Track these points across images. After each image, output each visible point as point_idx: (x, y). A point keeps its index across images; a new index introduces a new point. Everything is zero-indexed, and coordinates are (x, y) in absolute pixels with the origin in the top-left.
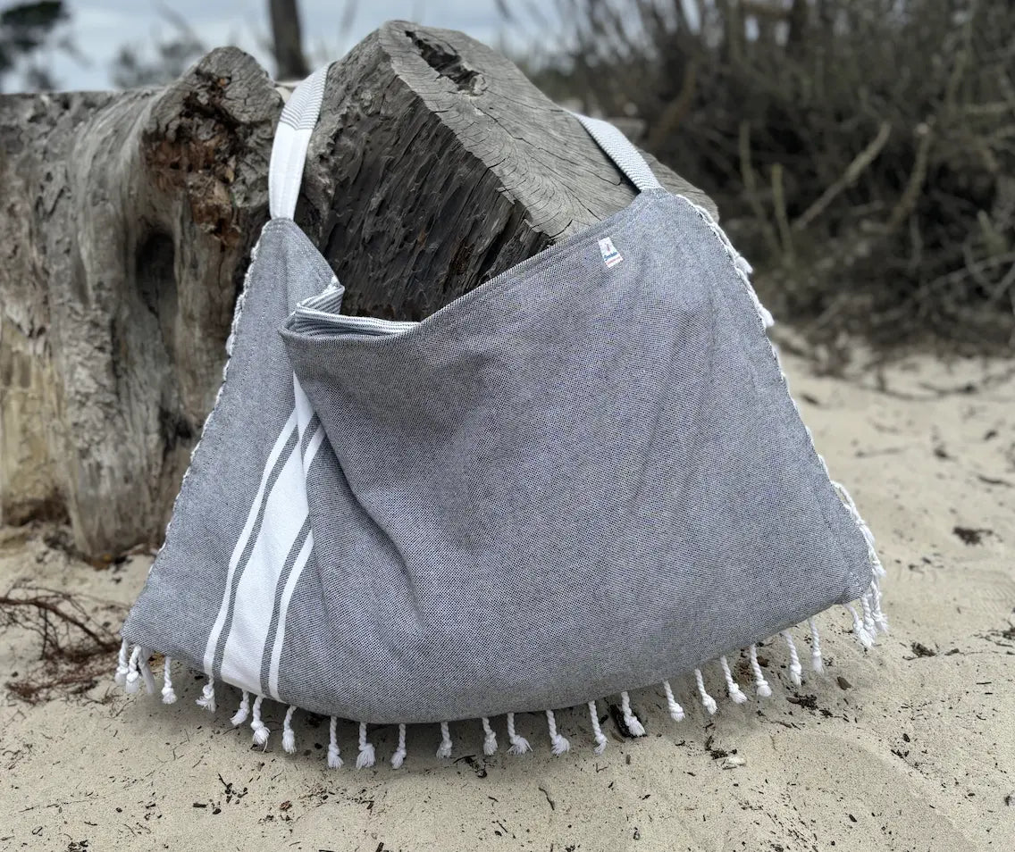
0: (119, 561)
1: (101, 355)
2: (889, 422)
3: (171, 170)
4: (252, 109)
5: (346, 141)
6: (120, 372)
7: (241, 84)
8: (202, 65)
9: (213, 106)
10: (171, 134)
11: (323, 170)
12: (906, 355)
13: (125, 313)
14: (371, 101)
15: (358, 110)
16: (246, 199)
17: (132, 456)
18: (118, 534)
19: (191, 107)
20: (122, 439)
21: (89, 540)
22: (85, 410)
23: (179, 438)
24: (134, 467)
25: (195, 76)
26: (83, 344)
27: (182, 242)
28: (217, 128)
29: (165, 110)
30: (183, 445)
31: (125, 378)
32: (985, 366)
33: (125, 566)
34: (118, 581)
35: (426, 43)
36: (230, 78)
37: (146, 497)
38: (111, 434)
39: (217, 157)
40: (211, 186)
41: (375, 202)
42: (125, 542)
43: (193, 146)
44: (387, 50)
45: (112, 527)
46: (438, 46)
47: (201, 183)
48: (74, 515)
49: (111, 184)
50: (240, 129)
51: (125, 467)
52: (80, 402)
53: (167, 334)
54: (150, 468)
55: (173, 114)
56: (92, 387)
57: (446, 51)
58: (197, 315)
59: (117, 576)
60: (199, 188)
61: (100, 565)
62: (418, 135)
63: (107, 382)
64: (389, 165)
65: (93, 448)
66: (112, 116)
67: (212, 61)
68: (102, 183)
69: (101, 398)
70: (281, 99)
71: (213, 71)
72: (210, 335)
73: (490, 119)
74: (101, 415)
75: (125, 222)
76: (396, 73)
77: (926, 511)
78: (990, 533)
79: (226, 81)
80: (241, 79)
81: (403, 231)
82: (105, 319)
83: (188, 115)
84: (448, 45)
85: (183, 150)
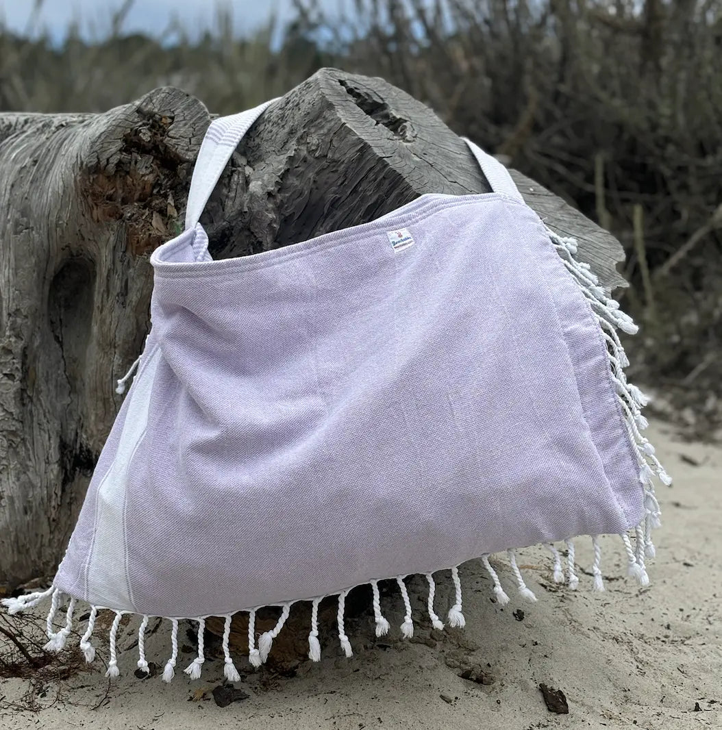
1: (10, 382)
4: (196, 148)
5: (293, 181)
6: (26, 400)
7: (185, 124)
8: (144, 104)
9: (154, 142)
10: (111, 168)
11: (270, 206)
13: (37, 341)
14: (318, 145)
15: (305, 153)
17: (33, 486)
18: (14, 566)
19: (131, 143)
20: (24, 469)
24: (34, 497)
25: (136, 115)
28: (155, 164)
29: (105, 145)
31: (30, 406)
35: (357, 91)
36: (172, 118)
38: (13, 463)
39: (154, 191)
40: (149, 218)
42: (22, 575)
43: (130, 179)
44: (329, 99)
45: (10, 561)
46: (367, 94)
49: (36, 213)
50: (182, 166)
51: (25, 497)
54: (49, 498)
55: (114, 149)
57: (374, 99)
60: (135, 219)
62: (365, 178)
63: (14, 409)
64: (334, 203)
67: (154, 102)
69: (6, 426)
71: (155, 110)
73: (426, 164)
74: (5, 444)
75: (49, 251)
76: (343, 121)
79: (169, 121)
80: (184, 120)
82: (18, 347)
83: (127, 151)
85: (119, 183)
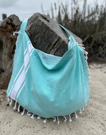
3: (4, 32)
4: (17, 23)
5: (32, 28)
9: (11, 23)
10: (4, 27)
11: (28, 32)
14: (36, 23)
15: (34, 24)
19: (7, 23)
23: (2, 72)
25: (8, 18)
28: (11, 26)
29: (3, 23)
30: (3, 73)
39: (11, 30)
41: (36, 37)
43: (7, 29)
44: (38, 16)
47: (9, 34)
50: (15, 26)
53: (1, 57)
55: (5, 24)
57: (45, 17)
58: (7, 53)
62: (43, 28)
64: (38, 32)
67: (11, 16)
71: (11, 18)
72: (9, 57)
73: (53, 26)
76: (40, 19)
79: (13, 19)
80: (15, 19)
83: (7, 24)
85: (6, 29)
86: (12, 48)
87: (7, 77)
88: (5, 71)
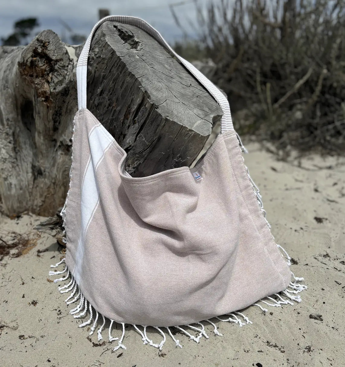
0: (18, 217)
1: (10, 145)
2: (300, 178)
3: (30, 77)
4: (56, 55)
6: (17, 151)
7: (53, 45)
8: (39, 37)
9: (43, 53)
10: (28, 63)
12: (310, 154)
13: (18, 130)
14: (98, 52)
15: (93, 55)
16: (55, 89)
17: (22, 181)
18: (18, 207)
19: (35, 53)
20: (19, 175)
21: (8, 209)
22: (5, 164)
23: (39, 175)
24: (23, 185)
25: (37, 41)
26: (3, 141)
27: (35, 104)
28: (45, 62)
29: (26, 54)
30: (40, 177)
31: (19, 153)
32: (338, 159)
33: (20, 219)
34: (18, 224)
35: (122, 30)
36: (49, 42)
37: (28, 195)
38: (14, 173)
39: (45, 73)
40: (44, 84)
41: (99, 91)
42: (21, 210)
43: (37, 68)
44: (104, 32)
45: (16, 205)
46: (126, 32)
47: (40, 83)
48: (3, 200)
49: (10, 82)
50: (52, 62)
51: (20, 184)
52: (3, 161)
53: (33, 138)
54: (29, 185)
55: (29, 55)
56: (7, 156)
57: (129, 34)
58: (41, 131)
59: (17, 222)
60: (39, 84)
61: (12, 218)
62: (114, 65)
63: (12, 154)
64: (104, 77)
65: (9, 178)
66: (11, 57)
67: (42, 36)
68: (7, 81)
69: (10, 160)
70: (67, 51)
71: (43, 39)
72: (46, 139)
73: (141, 60)
74: (11, 166)
75: (15, 96)
76: (107, 41)
77: (305, 211)
78: (326, 219)
79: (48, 43)
80: (53, 43)
81: (108, 102)
82: (11, 132)
83: (35, 56)
84: (130, 31)
85: (34, 70)
86: (51, 118)
87: (49, 187)
88: (44, 174)
